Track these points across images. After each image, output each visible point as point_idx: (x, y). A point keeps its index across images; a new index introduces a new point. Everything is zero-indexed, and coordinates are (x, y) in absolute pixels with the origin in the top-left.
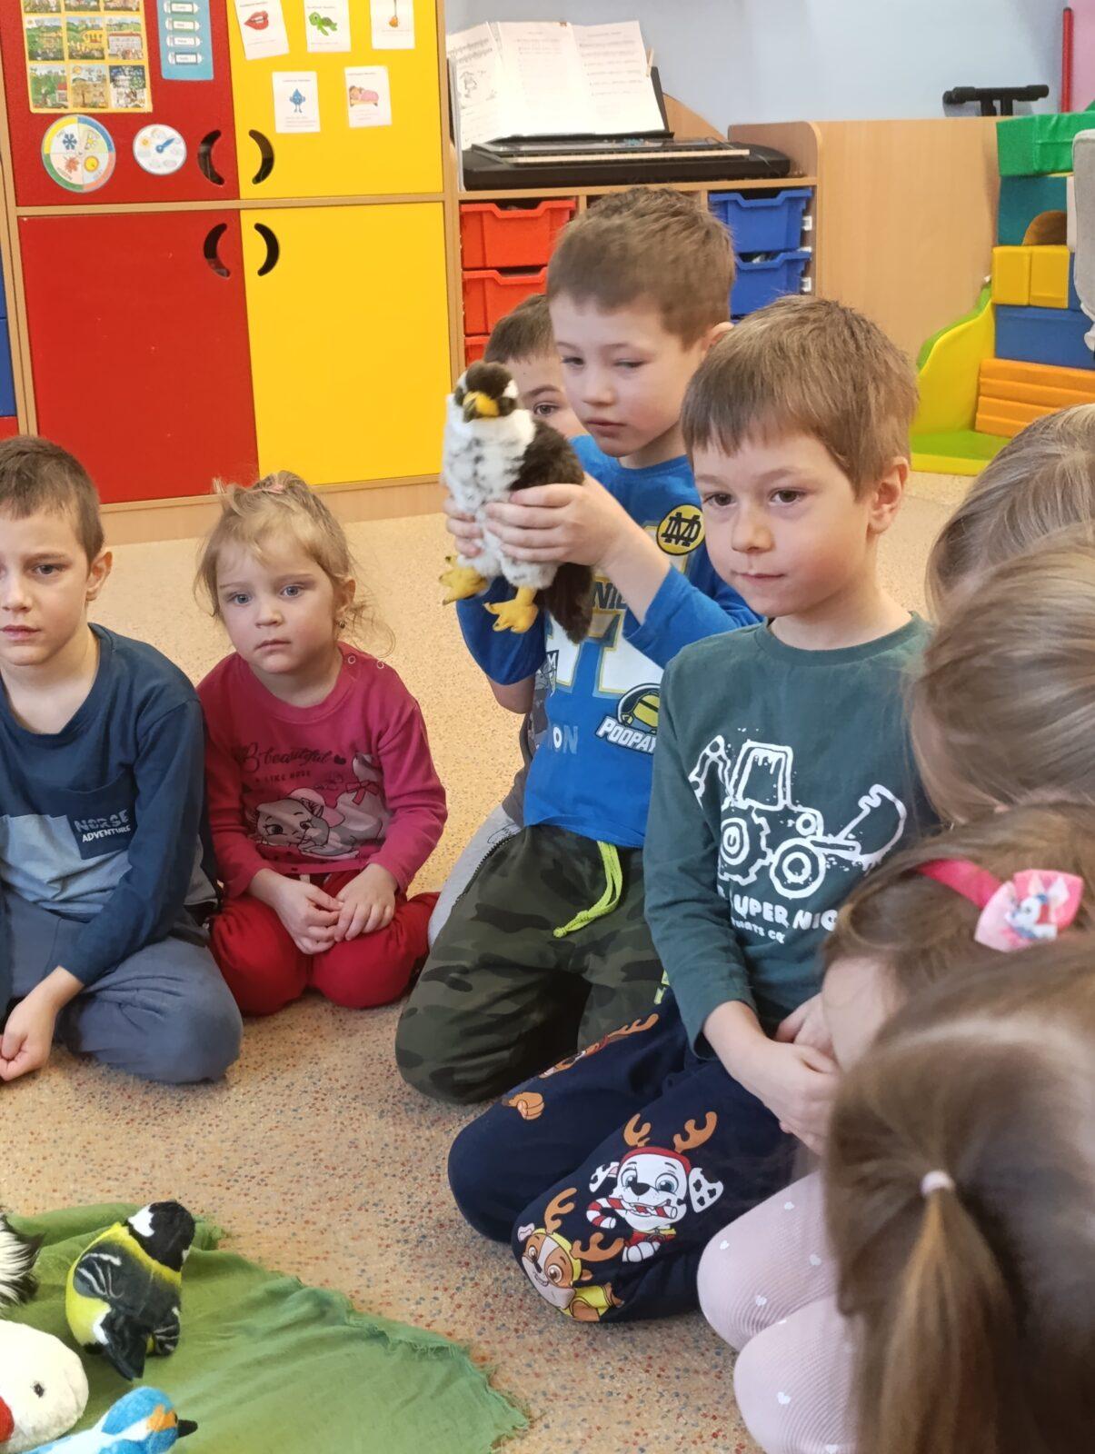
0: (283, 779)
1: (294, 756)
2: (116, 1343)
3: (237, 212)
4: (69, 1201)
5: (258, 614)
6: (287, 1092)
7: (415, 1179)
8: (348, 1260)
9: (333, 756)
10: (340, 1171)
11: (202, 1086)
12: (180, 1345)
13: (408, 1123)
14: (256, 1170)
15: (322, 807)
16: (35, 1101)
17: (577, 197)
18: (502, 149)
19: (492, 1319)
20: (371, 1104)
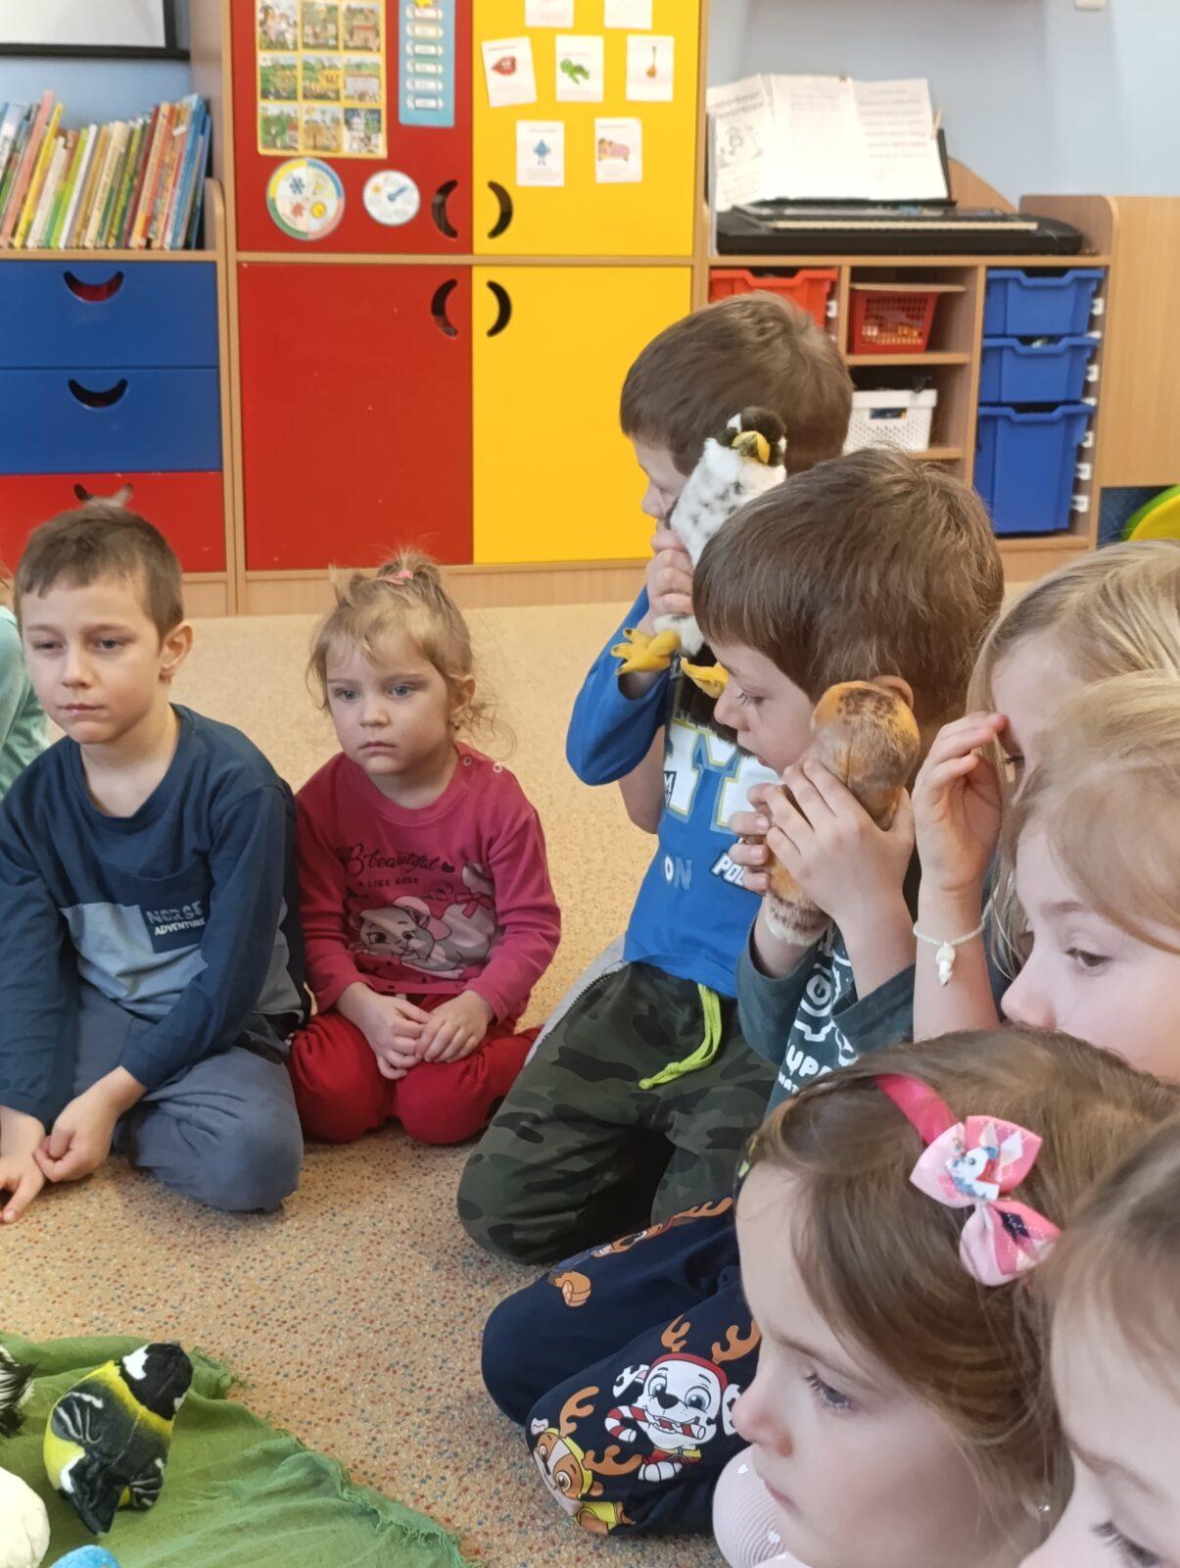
0: (387, 884)
1: (401, 861)
2: (84, 1493)
3: (467, 270)
4: (88, 1329)
5: (362, 713)
6: (343, 1231)
7: (455, 1342)
8: (361, 1425)
9: (440, 863)
10: (377, 1325)
11: (256, 1216)
12: (160, 1501)
13: (462, 1279)
14: (289, 1316)
15: (428, 918)
16: (80, 1215)
17: (840, 268)
18: (766, 211)
19: (497, 1508)
20: (428, 1255)
